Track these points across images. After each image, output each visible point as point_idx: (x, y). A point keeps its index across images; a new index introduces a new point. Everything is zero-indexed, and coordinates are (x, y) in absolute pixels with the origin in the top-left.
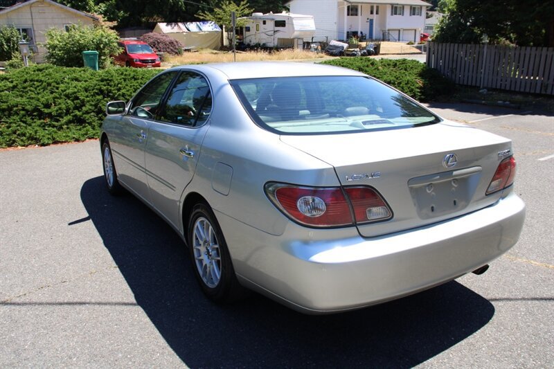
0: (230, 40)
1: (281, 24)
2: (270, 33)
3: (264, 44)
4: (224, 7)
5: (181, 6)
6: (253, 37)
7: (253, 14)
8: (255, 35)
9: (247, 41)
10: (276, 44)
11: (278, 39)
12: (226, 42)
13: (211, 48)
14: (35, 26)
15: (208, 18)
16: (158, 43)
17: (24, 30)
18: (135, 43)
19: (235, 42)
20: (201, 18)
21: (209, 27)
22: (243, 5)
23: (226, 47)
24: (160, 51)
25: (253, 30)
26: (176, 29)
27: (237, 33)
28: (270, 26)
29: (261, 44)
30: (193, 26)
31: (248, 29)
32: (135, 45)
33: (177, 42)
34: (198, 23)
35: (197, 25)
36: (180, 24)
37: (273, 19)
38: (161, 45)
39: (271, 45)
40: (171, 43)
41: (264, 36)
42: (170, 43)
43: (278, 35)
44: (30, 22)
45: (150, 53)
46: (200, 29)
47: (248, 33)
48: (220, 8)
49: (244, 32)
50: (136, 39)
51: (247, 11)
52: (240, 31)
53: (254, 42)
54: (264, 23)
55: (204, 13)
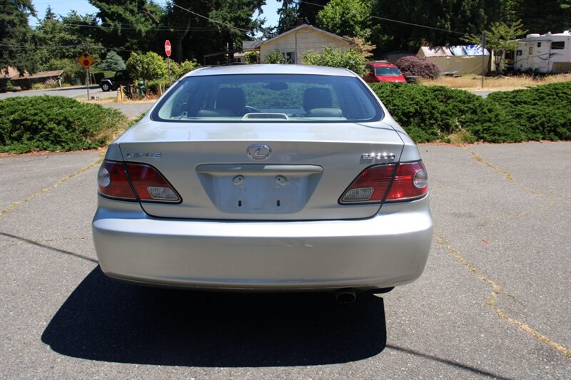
0: (497, 65)
1: (559, 45)
2: (544, 57)
3: (536, 69)
4: (493, 29)
5: (447, 29)
6: (525, 61)
7: (528, 36)
8: (527, 59)
9: (517, 66)
10: (551, 68)
11: (554, 63)
12: (493, 67)
13: (475, 74)
14: (298, 50)
15: (474, 42)
16: (414, 66)
17: (289, 54)
18: (385, 66)
19: (503, 66)
20: (467, 41)
21: (476, 51)
22: (515, 27)
23: (494, 72)
24: (414, 74)
25: (525, 54)
26: (439, 53)
27: (507, 56)
28: (546, 48)
29: (534, 69)
30: (458, 50)
31: (520, 52)
32: (384, 68)
33: (433, 66)
34: (464, 47)
35: (463, 49)
36: (444, 48)
37: (550, 41)
38: (416, 69)
39: (545, 70)
40: (427, 67)
41: (537, 60)
42: (425, 67)
43: (554, 59)
44: (294, 46)
45: (397, 76)
46: (466, 53)
47: (519, 57)
48: (490, 30)
49: (515, 55)
50: (386, 61)
51: (520, 33)
52: (510, 55)
53: (525, 66)
54: (539, 45)
55: (471, 36)
